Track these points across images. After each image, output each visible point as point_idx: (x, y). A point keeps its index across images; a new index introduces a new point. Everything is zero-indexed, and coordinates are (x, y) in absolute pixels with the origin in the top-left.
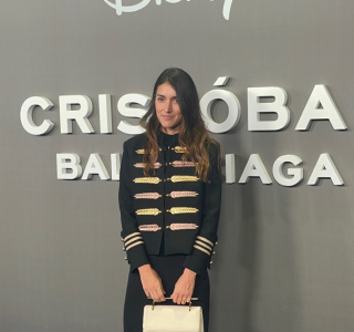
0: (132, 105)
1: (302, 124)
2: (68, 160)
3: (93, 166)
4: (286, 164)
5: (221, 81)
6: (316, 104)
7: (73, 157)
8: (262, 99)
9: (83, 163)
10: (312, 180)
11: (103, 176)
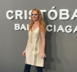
1: (72, 18)
2: (17, 26)
3: (23, 27)
4: (68, 28)
5: (53, 8)
7: (18, 25)
8: (63, 12)
9: (21, 26)
10: (74, 32)
11: (25, 29)
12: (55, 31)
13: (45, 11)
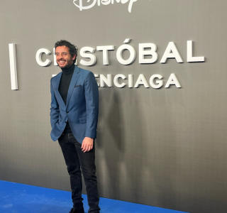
0: (87, 52)
1: (163, 60)
5: (127, 41)
6: (169, 51)
8: (145, 49)
10: (167, 86)
12: (130, 86)
13: (111, 47)
